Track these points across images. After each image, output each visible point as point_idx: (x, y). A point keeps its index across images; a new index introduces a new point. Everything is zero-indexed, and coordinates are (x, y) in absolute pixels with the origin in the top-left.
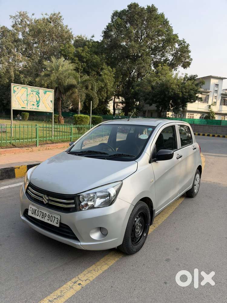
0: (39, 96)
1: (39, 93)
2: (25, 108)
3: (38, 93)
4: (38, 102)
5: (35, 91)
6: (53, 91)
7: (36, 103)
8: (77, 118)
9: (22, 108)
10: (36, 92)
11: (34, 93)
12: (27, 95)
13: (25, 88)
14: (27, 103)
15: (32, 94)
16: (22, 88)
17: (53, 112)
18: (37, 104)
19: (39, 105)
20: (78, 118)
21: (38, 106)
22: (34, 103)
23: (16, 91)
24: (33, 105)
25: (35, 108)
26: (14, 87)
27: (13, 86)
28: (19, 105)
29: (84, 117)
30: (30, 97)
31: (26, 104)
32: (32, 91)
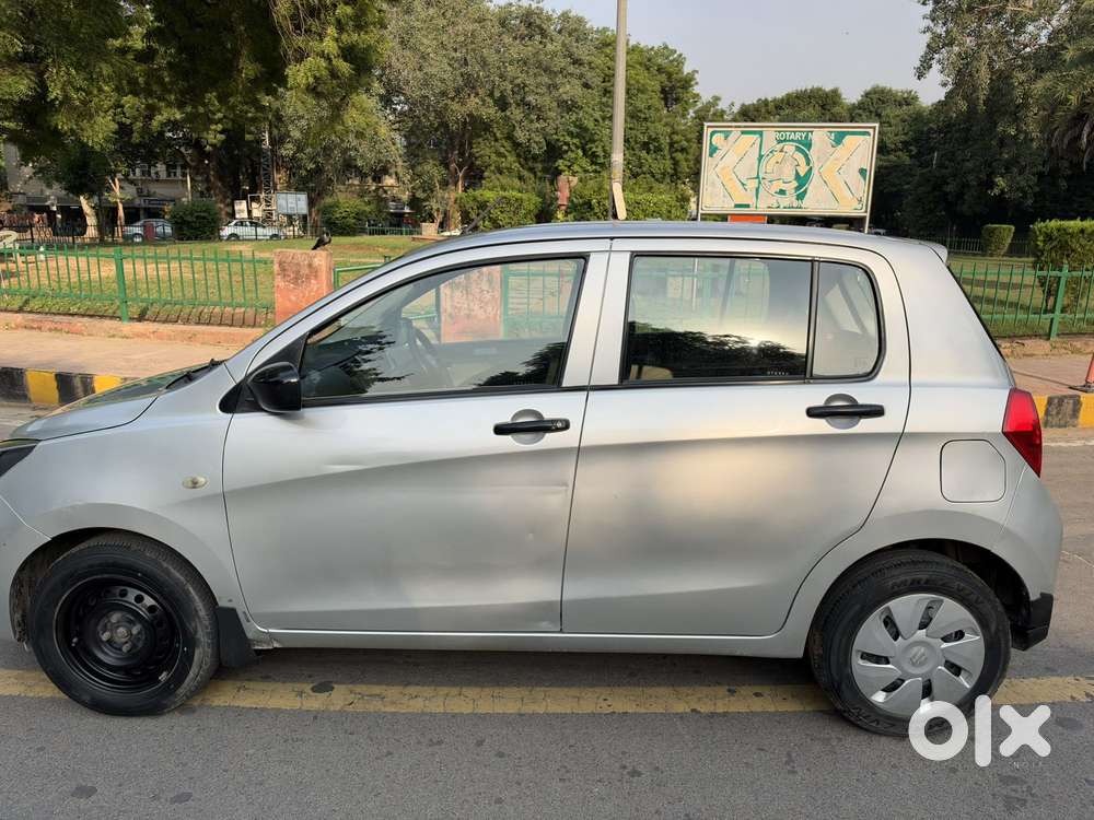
0: (806, 156)
1: (809, 146)
2: (748, 206)
3: (805, 145)
4: (802, 181)
5: (793, 140)
6: (874, 128)
7: (795, 184)
8: (1041, 238)
9: (737, 206)
10: (798, 141)
11: (790, 148)
12: (761, 157)
13: (754, 133)
14: (757, 190)
15: (781, 151)
16: (743, 133)
17: (868, 215)
18: (797, 189)
19: (805, 191)
20: (1049, 237)
21: (800, 197)
22: (783, 186)
23: (716, 148)
24: (782, 192)
25: (786, 204)
26: (713, 133)
27: (711, 130)
28: (724, 196)
29: (1082, 231)
30: (773, 161)
31: (754, 190)
32: (779, 142)
